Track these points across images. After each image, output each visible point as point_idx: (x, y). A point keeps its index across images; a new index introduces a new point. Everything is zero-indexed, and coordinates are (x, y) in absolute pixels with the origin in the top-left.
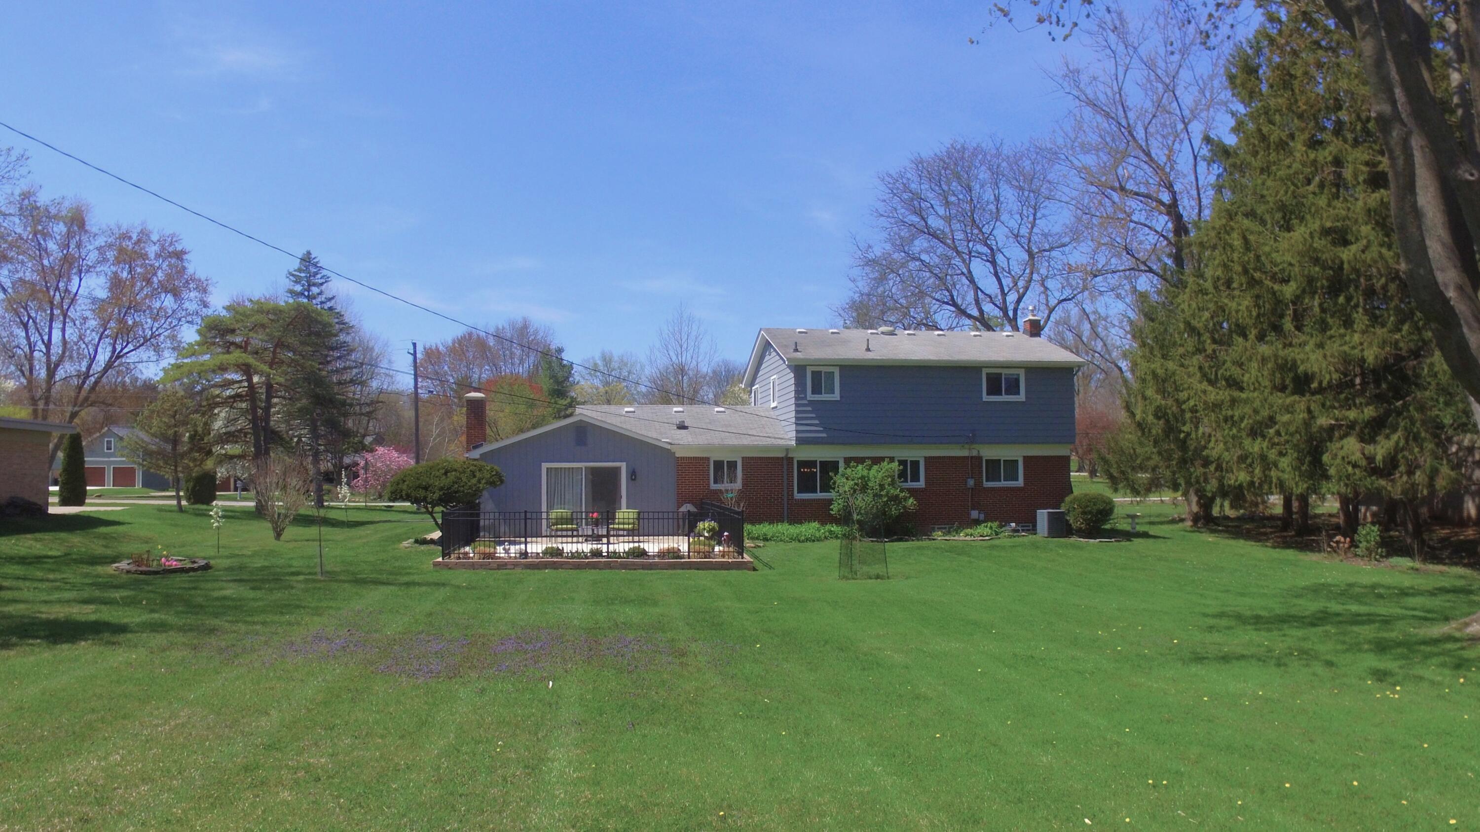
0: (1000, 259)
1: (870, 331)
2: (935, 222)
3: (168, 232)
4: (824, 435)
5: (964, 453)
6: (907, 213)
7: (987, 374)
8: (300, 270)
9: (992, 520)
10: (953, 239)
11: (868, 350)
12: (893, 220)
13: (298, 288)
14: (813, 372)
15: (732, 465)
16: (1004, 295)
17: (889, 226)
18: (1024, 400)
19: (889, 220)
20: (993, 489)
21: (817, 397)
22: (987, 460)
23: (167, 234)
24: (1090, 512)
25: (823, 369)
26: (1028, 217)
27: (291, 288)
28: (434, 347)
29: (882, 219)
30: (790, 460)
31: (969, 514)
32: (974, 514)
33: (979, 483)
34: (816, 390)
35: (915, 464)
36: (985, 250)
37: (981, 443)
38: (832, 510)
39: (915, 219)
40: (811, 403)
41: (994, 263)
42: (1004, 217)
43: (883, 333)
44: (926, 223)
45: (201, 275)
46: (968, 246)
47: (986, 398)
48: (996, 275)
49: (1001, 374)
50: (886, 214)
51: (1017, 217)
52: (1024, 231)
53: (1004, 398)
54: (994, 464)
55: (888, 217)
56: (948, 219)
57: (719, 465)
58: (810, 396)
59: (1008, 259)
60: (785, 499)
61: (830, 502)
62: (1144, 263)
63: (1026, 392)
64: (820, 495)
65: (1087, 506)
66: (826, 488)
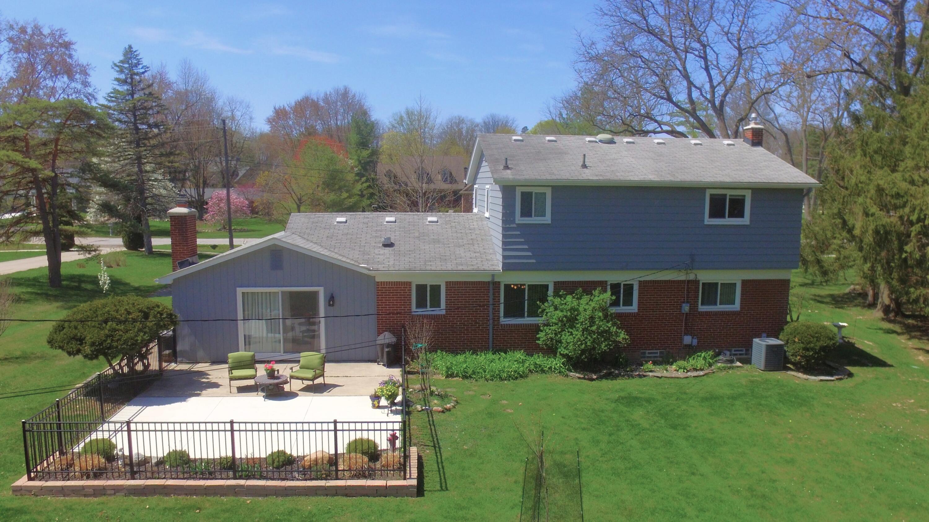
0: (711, 56)
1: (588, 139)
2: (654, 21)
3: (56, 27)
4: (534, 261)
5: (681, 276)
6: (629, 11)
7: (711, 195)
8: (122, 62)
9: (706, 349)
10: (671, 36)
11: (584, 166)
12: (616, 19)
13: (123, 77)
14: (523, 194)
15: (436, 289)
16: (713, 88)
17: (612, 24)
18: (748, 223)
19: (612, 18)
20: (707, 314)
21: (527, 220)
22: (703, 284)
23: (56, 29)
24: (812, 349)
25: (535, 190)
26: (738, 16)
27: (118, 77)
28: (282, 107)
29: (606, 17)
30: (496, 285)
31: (682, 340)
32: (687, 340)
33: (694, 307)
34: (526, 212)
35: (629, 288)
36: (697, 45)
37: (698, 269)
38: (539, 339)
39: (636, 17)
40: (521, 227)
41: (705, 58)
42: (718, 16)
43: (601, 141)
44: (647, 22)
45: (83, 61)
46: (685, 44)
47: (708, 221)
48: (707, 69)
49: (725, 195)
50: (610, 13)
51: (729, 16)
52: (734, 29)
53: (728, 221)
54: (710, 288)
55: (612, 15)
56: (667, 18)
57: (421, 289)
58: (519, 220)
59: (717, 55)
60: (491, 326)
61: (536, 329)
62: (859, 64)
63: (752, 214)
64: (527, 320)
65: (810, 342)
66: (533, 313)
